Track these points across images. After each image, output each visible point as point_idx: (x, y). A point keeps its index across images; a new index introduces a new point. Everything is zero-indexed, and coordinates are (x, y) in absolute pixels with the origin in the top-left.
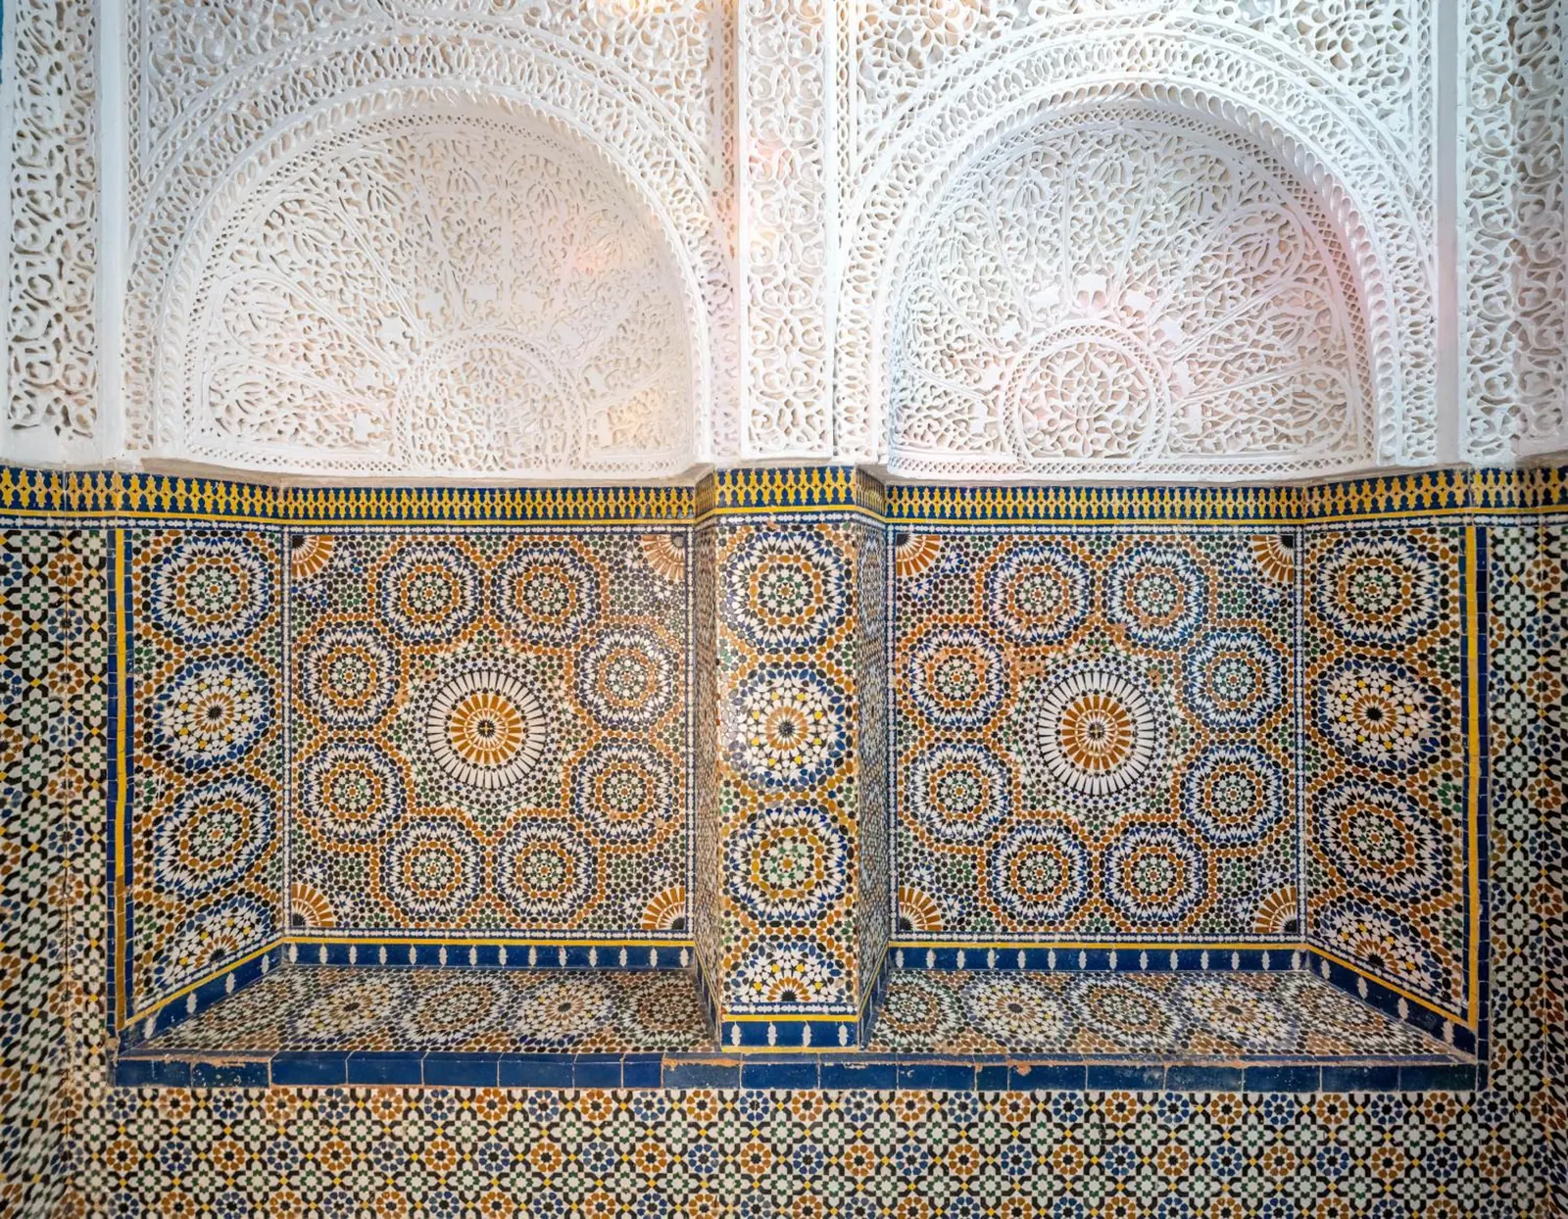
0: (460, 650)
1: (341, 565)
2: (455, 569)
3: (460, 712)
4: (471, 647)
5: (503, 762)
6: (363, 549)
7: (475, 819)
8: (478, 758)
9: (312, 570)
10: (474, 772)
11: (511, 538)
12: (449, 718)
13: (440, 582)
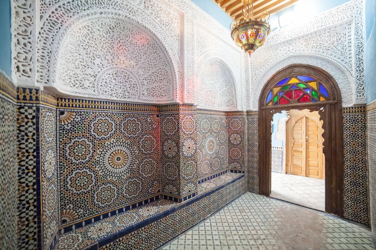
0: (112, 141)
1: (77, 120)
2: (110, 121)
3: (112, 156)
4: (115, 140)
5: (123, 166)
6: (84, 116)
7: (116, 180)
8: (117, 166)
9: (67, 121)
10: (116, 170)
11: (124, 114)
12: (109, 158)
13: (106, 125)
